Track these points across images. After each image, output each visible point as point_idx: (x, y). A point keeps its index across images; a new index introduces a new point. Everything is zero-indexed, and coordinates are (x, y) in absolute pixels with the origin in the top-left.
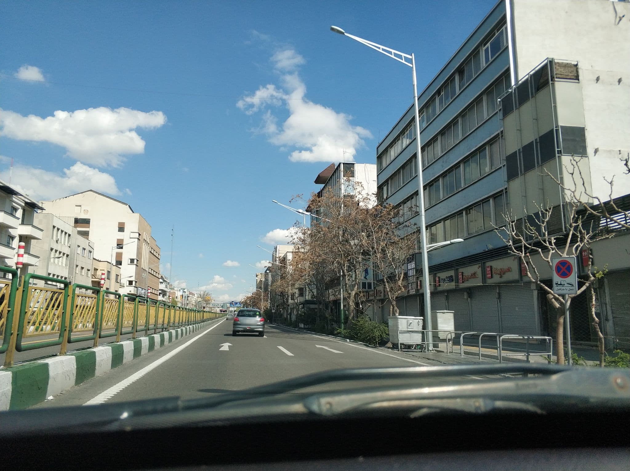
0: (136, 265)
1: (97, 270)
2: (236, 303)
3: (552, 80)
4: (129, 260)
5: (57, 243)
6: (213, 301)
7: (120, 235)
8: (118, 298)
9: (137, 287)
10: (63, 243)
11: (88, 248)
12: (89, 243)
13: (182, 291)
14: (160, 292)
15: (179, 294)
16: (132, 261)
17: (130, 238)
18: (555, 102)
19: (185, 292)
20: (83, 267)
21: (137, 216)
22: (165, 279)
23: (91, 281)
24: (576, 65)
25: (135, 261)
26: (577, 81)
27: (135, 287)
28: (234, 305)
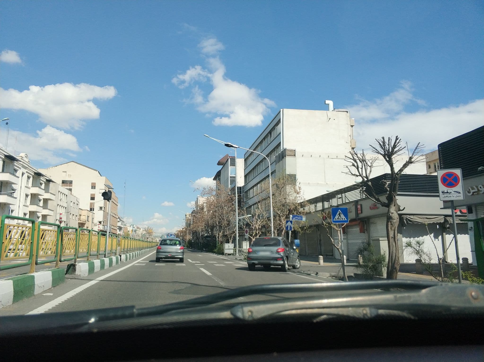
0: (104, 211)
1: (81, 215)
2: (171, 235)
3: (285, 157)
4: (99, 208)
5: (61, 201)
6: (154, 233)
7: (93, 191)
8: (89, 232)
9: (104, 226)
10: (63, 201)
11: (76, 202)
12: (77, 199)
13: (132, 226)
14: (118, 228)
15: (130, 229)
16: (101, 208)
17: (100, 193)
18: (285, 165)
19: (134, 227)
20: (73, 214)
21: (104, 178)
22: (121, 219)
23: (78, 223)
24: (295, 150)
25: (103, 208)
26: (295, 157)
27: (103, 225)
28: (169, 236)
